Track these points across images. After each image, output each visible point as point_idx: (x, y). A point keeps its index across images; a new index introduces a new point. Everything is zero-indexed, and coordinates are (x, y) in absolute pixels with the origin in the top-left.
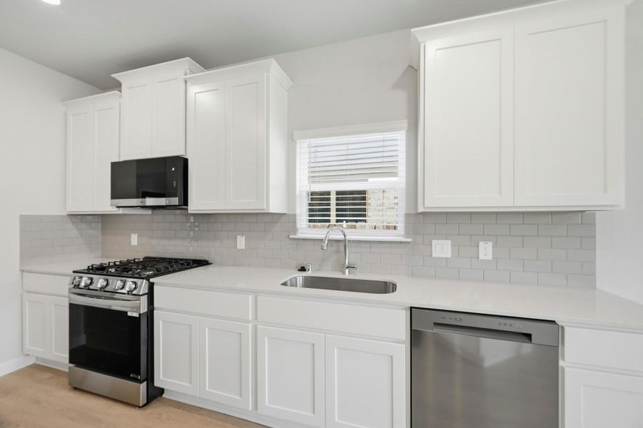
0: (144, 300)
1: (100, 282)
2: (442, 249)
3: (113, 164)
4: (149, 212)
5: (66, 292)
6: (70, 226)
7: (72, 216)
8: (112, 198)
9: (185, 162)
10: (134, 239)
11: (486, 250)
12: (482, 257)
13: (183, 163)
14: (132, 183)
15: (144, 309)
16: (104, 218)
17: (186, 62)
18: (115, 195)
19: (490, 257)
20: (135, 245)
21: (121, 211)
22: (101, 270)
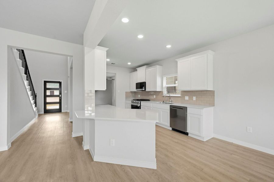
0: (139, 104)
1: (134, 101)
2: (187, 98)
3: (136, 83)
4: (141, 91)
5: (131, 103)
6: (130, 93)
7: (131, 92)
8: (136, 89)
9: (146, 82)
10: (139, 96)
11: (194, 98)
12: (194, 100)
13: (145, 83)
14: (139, 86)
15: (140, 105)
16: (135, 92)
17: (145, 66)
18: (136, 88)
19: (195, 100)
20: (139, 97)
21: (137, 91)
22: (134, 100)
